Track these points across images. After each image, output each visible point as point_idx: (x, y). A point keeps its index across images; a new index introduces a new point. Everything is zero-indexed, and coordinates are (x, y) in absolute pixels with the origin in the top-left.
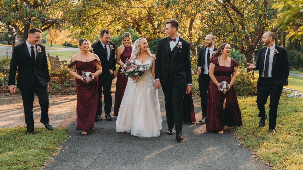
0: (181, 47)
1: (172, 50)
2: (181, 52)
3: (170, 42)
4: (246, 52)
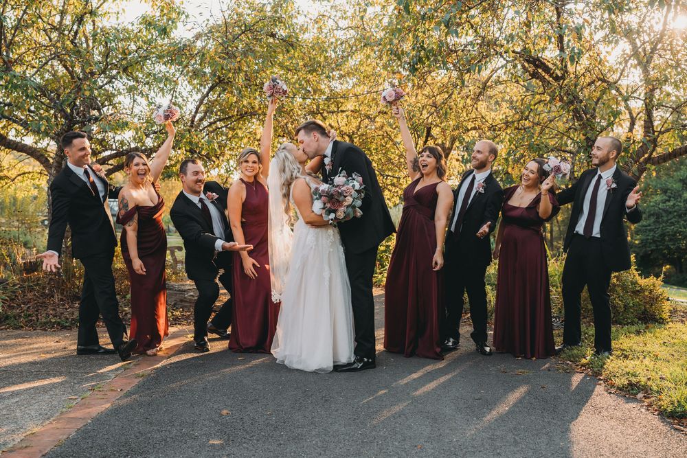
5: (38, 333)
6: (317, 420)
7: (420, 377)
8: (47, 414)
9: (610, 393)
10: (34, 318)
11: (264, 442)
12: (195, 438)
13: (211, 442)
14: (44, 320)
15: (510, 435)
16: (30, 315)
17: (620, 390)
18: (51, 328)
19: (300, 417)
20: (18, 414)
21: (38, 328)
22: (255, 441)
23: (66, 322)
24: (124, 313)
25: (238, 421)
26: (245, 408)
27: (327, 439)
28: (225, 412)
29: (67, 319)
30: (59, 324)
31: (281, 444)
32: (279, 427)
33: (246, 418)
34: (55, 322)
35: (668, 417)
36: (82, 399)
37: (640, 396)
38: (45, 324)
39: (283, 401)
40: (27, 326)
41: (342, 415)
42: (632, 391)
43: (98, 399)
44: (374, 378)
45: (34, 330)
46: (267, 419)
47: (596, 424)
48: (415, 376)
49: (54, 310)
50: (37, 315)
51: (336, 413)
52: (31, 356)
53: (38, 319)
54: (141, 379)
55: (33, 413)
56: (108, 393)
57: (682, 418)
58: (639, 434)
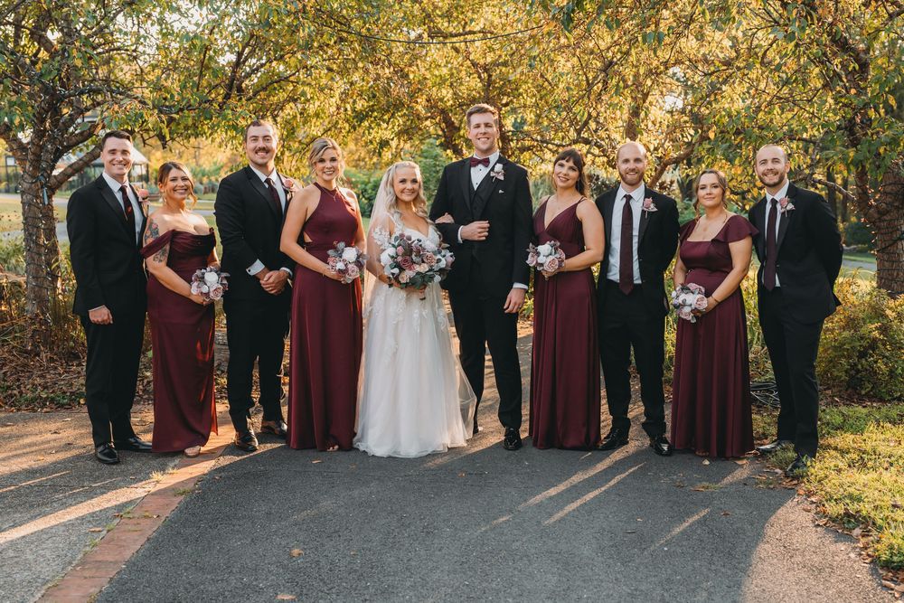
0: (502, 178)
1: (476, 187)
2: (500, 191)
3: (472, 169)
4: (879, 212)
5: (24, 415)
6: (413, 563)
7: (560, 495)
8: (66, 556)
9: (818, 525)
10: (15, 392)
11: (345, 597)
12: (259, 592)
13: (280, 597)
14: (29, 395)
15: (659, 590)
16: (9, 387)
17: (833, 522)
18: (42, 408)
19: (393, 558)
20: (30, 557)
21: (23, 407)
22: (334, 596)
23: (63, 398)
24: (145, 381)
25: (313, 566)
26: (323, 545)
27: (424, 592)
28: (296, 551)
29: (64, 393)
30: (52, 400)
31: (366, 600)
32: (365, 575)
33: (323, 562)
34: (47, 398)
35: (882, 568)
36: (108, 531)
37: (857, 531)
38: (33, 400)
39: (372, 533)
40: (6, 404)
41: (446, 557)
42: (848, 524)
43: (129, 531)
44: (496, 496)
45: (18, 410)
46: (350, 563)
47: (780, 576)
48: (553, 492)
49: (42, 376)
50: (19, 387)
51: (439, 553)
52: (24, 459)
53: (21, 393)
54: (182, 498)
55: (48, 554)
56: (141, 521)
57: (898, 570)
58: (830, 592)
